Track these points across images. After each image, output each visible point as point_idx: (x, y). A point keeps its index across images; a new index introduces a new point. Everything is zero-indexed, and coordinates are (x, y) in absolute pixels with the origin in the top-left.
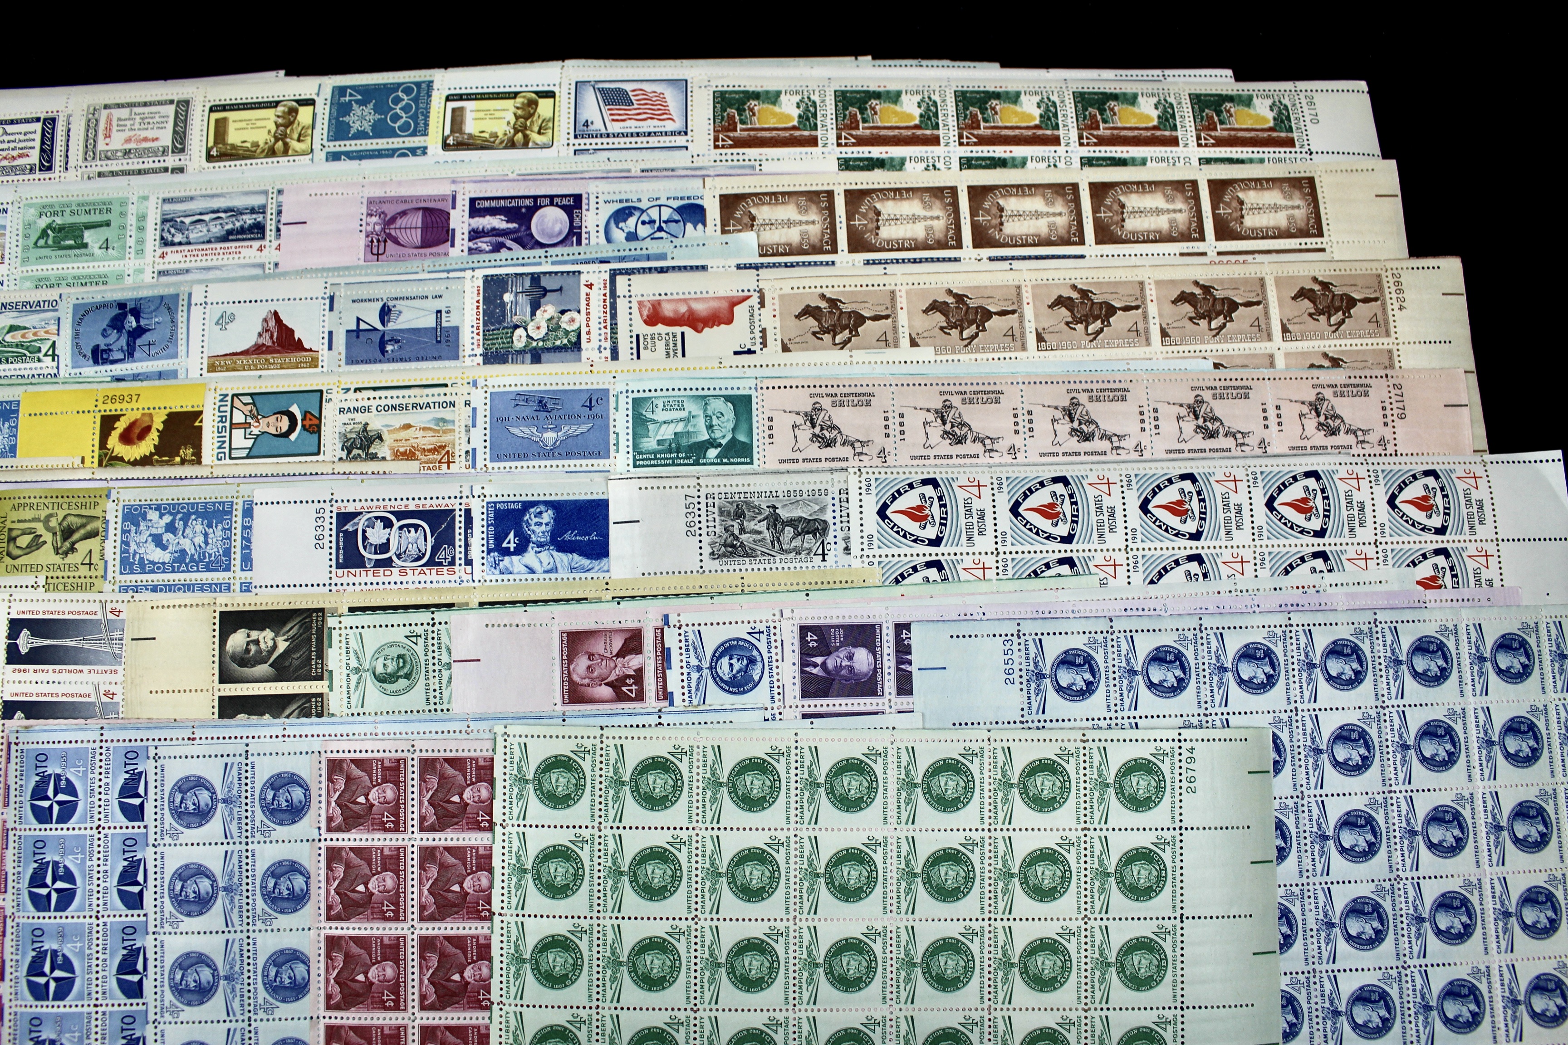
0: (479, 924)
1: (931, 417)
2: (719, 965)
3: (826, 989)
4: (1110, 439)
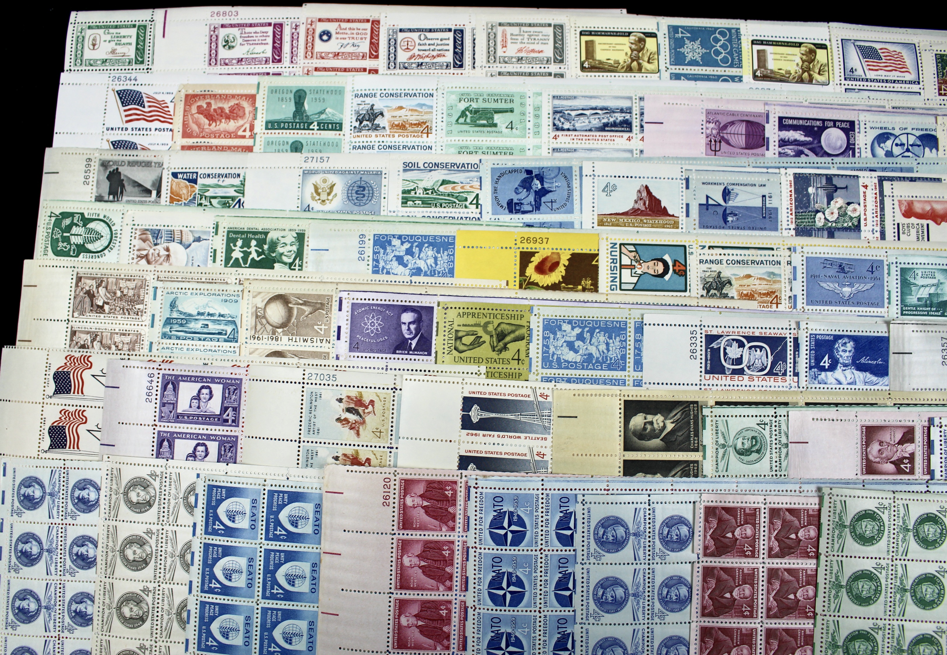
0: (806, 621)
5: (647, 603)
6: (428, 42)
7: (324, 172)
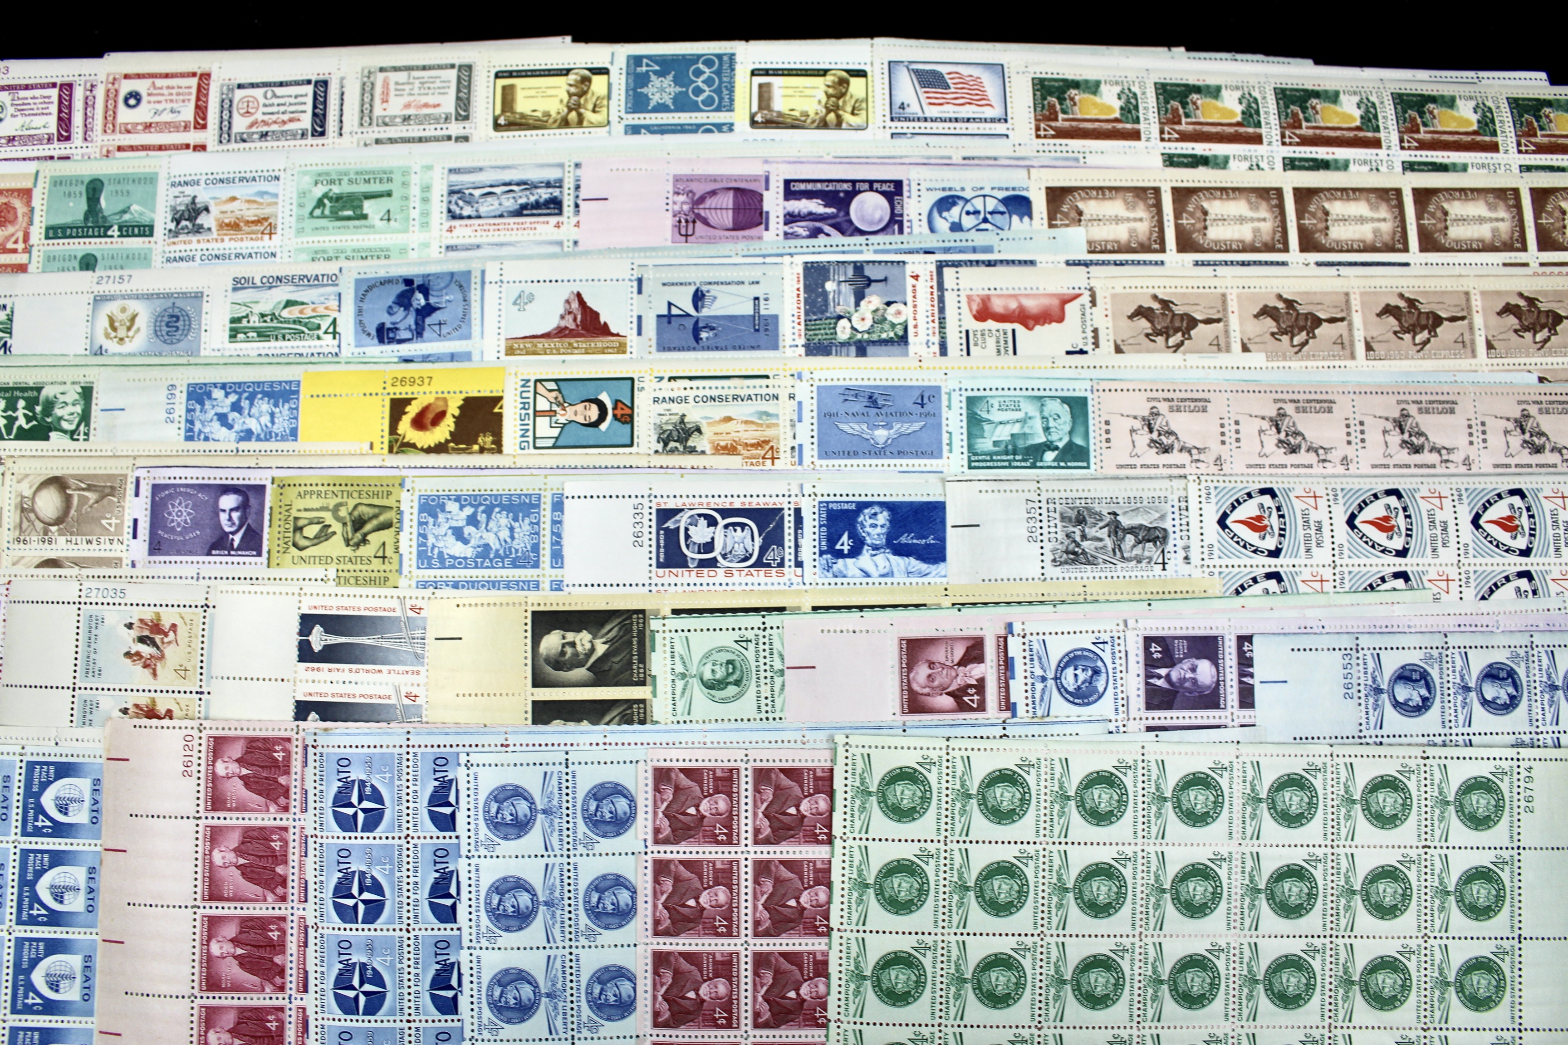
0: (816, 940)
1: (1266, 425)
2: (1064, 982)
3: (1170, 1007)
4: (1439, 452)
5: (568, 915)
6: (276, 101)
7: (123, 297)
